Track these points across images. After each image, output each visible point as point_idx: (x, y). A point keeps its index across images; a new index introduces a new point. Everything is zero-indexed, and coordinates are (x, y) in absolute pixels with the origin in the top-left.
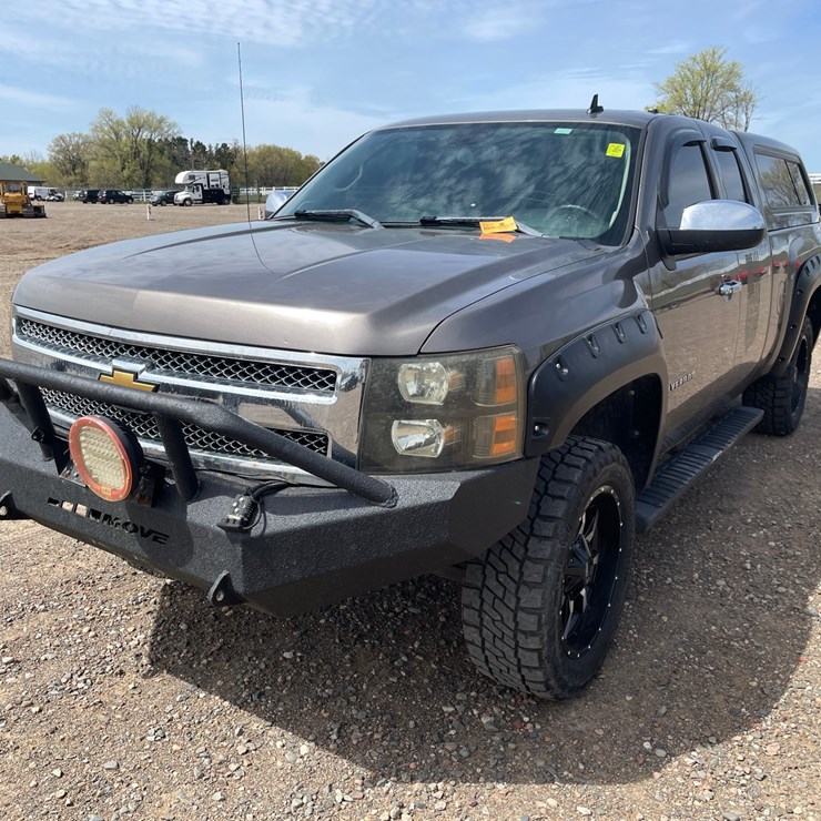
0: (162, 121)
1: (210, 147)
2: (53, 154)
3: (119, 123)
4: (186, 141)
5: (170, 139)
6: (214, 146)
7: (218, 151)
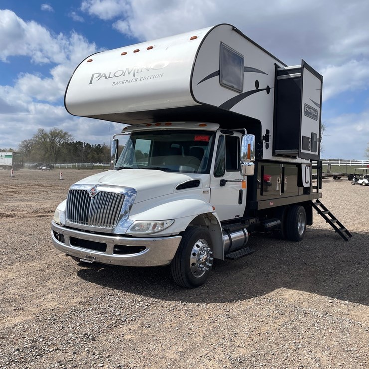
0: (66, 133)
1: (93, 145)
2: (21, 148)
3: (46, 134)
4: (82, 143)
5: (75, 142)
6: (94, 145)
7: (96, 147)
